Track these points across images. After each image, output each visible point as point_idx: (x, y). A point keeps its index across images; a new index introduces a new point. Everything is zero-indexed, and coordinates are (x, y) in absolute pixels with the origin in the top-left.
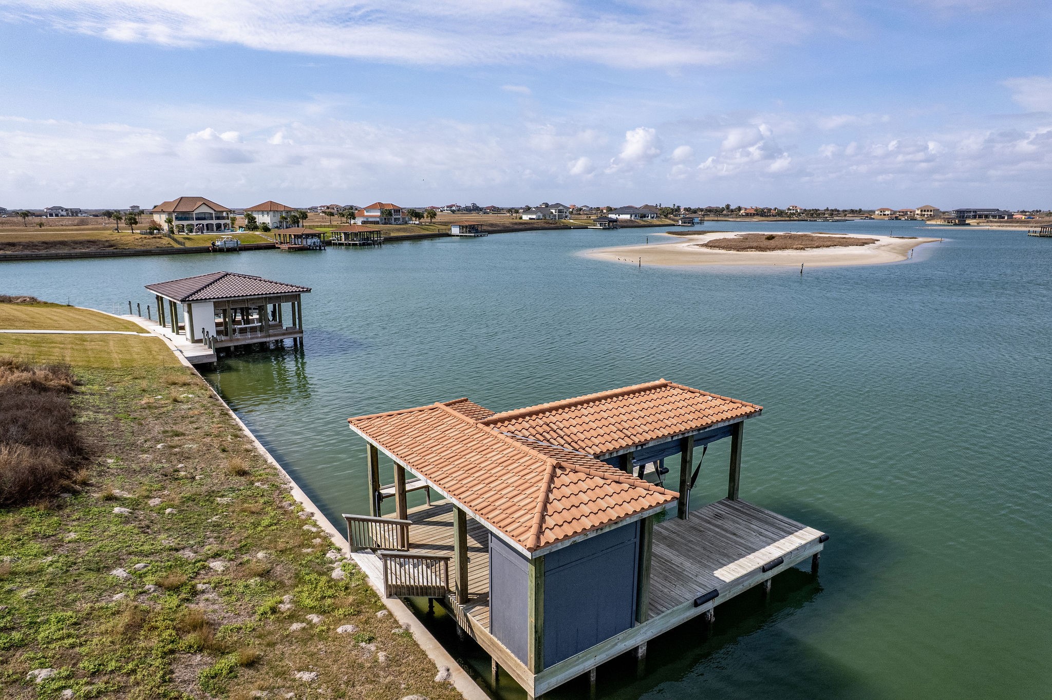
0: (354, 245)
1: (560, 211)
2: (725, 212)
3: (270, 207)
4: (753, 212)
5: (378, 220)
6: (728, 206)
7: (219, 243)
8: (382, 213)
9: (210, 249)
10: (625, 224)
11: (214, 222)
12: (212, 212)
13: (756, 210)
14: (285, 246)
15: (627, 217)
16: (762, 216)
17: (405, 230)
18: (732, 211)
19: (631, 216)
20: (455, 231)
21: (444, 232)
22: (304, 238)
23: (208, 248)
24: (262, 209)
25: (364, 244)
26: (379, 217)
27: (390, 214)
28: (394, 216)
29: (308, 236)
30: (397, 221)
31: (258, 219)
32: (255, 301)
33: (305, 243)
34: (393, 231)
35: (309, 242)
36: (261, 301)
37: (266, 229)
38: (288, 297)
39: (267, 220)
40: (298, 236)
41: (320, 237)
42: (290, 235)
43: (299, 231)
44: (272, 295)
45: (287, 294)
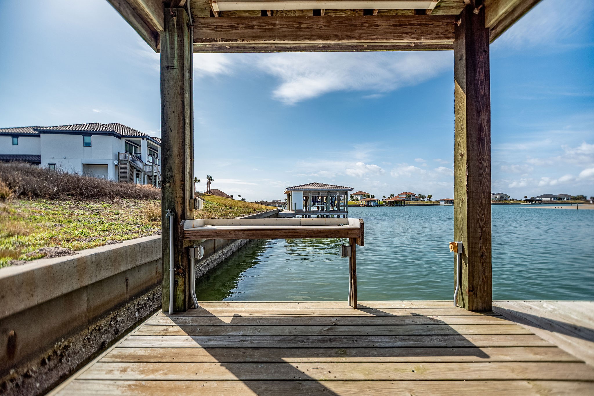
0: (393, 206)
1: (502, 197)
3: (360, 193)
8: (406, 196)
10: (547, 202)
14: (363, 206)
15: (549, 199)
17: (416, 202)
19: (551, 199)
20: (442, 203)
21: (436, 203)
24: (356, 194)
25: (397, 206)
26: (406, 198)
27: (410, 196)
28: (412, 198)
29: (372, 201)
30: (413, 199)
31: (355, 197)
32: (324, 193)
33: (371, 204)
34: (411, 202)
35: (373, 204)
36: (326, 193)
37: (357, 200)
38: (341, 192)
39: (359, 198)
40: (369, 201)
41: (378, 202)
42: (366, 201)
43: (369, 199)
44: (332, 190)
45: (340, 190)
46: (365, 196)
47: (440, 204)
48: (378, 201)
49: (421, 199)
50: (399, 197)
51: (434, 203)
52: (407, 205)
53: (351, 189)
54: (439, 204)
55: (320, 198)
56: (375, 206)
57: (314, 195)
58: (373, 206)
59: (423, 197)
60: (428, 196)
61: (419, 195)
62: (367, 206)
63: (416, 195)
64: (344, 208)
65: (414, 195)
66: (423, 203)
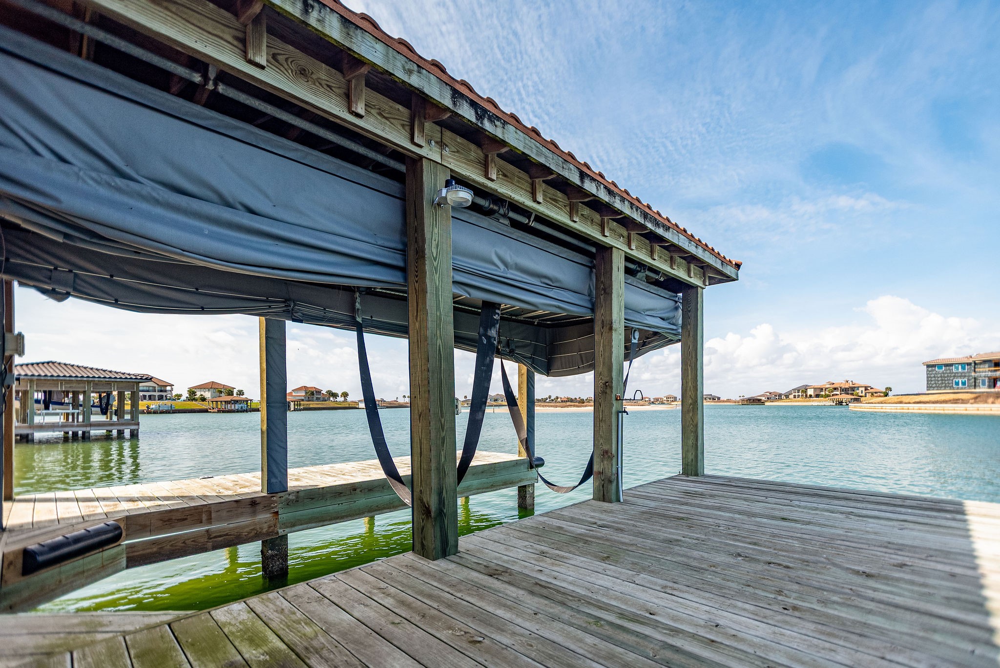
2: (548, 401)
3: (212, 386)
4: (566, 399)
5: (303, 398)
6: (550, 397)
7: (154, 407)
8: (306, 393)
9: (145, 411)
11: (157, 394)
12: (156, 386)
13: (568, 399)
14: (215, 410)
16: (571, 402)
17: (322, 404)
18: (553, 400)
20: (362, 405)
21: (353, 406)
22: (232, 403)
23: (143, 410)
24: (202, 387)
26: (304, 396)
27: (312, 394)
28: (315, 396)
29: (236, 402)
30: (318, 399)
31: (198, 394)
32: (74, 385)
33: (233, 408)
34: (313, 404)
35: (237, 406)
36: (82, 385)
37: (203, 399)
38: (121, 385)
39: (208, 395)
40: (227, 402)
41: (247, 403)
42: (221, 402)
43: (229, 398)
44: (96, 379)
45: (118, 380)
46: (221, 392)
47: (360, 407)
48: (247, 401)
49: (331, 399)
50: (294, 394)
51: (350, 406)
52: (305, 409)
53: (146, 379)
54: (357, 406)
55: (71, 395)
56: (241, 412)
57: (47, 389)
58: (238, 411)
59: (335, 395)
60: (343, 394)
61: (327, 392)
62: (224, 412)
63: (322, 392)
64: (132, 417)
65: (319, 392)
66: (332, 405)
